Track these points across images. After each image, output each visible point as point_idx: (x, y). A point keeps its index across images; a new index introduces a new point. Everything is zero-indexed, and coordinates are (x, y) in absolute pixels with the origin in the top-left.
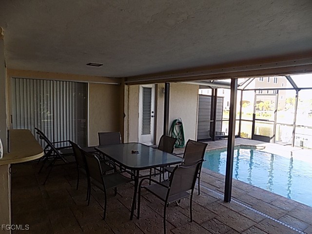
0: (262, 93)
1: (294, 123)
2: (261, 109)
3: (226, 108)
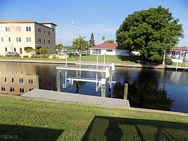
2: (41, 53)
3: (13, 53)
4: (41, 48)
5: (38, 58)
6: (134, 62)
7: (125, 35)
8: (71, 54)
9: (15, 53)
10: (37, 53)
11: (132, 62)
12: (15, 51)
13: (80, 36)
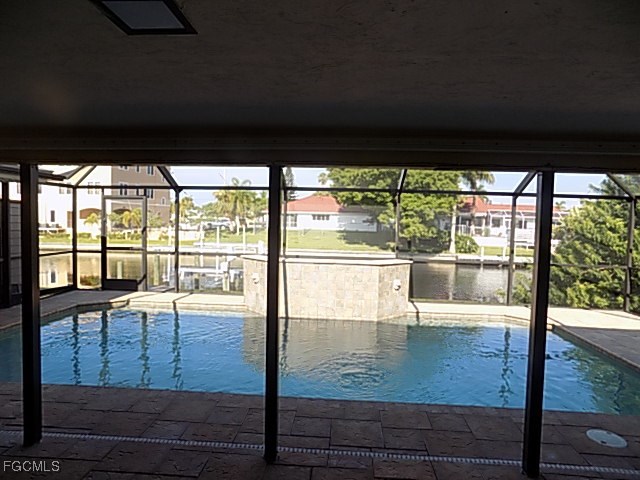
0: (126, 193)
1: (177, 249)
2: (127, 225)
3: (48, 226)
4: (127, 213)
5: (117, 240)
6: (377, 245)
7: (343, 177)
8: (210, 229)
9: (53, 226)
10: (116, 226)
11: (372, 245)
12: (53, 220)
13: (234, 179)
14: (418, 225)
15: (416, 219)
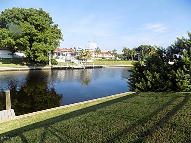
7: (4, 33)
11: (17, 65)
14: (43, 56)
15: (42, 54)
